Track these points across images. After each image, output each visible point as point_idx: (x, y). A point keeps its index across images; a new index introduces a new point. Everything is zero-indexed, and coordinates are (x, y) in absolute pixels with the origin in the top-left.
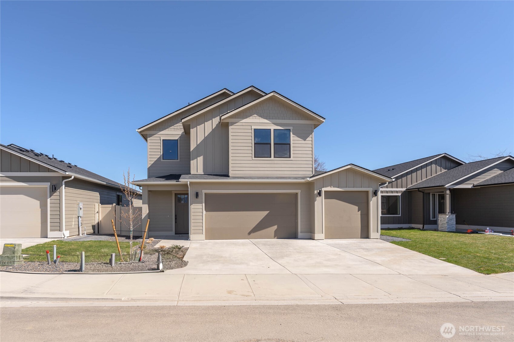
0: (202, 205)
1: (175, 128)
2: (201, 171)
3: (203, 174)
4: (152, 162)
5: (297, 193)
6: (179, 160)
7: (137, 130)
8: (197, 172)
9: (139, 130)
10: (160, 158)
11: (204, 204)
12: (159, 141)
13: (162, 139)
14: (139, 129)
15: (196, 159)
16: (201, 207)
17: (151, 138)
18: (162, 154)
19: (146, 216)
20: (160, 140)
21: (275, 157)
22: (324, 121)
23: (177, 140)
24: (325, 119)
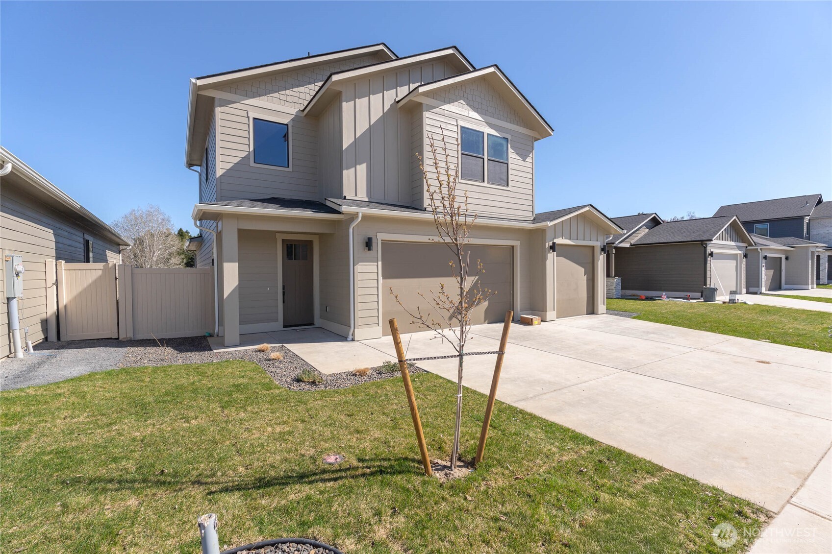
0: (377, 266)
1: (282, 97)
2: (363, 196)
3: (367, 200)
4: (229, 166)
5: (513, 246)
6: (290, 169)
7: (194, 81)
8: (356, 195)
9: (200, 83)
10: (247, 158)
11: (380, 263)
12: (245, 120)
13: (252, 115)
14: (198, 79)
15: (354, 169)
16: (374, 269)
17: (224, 109)
18: (252, 149)
19: (234, 290)
20: (248, 117)
21: (488, 183)
22: (552, 134)
23: (287, 125)
24: (553, 131)
